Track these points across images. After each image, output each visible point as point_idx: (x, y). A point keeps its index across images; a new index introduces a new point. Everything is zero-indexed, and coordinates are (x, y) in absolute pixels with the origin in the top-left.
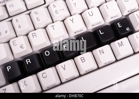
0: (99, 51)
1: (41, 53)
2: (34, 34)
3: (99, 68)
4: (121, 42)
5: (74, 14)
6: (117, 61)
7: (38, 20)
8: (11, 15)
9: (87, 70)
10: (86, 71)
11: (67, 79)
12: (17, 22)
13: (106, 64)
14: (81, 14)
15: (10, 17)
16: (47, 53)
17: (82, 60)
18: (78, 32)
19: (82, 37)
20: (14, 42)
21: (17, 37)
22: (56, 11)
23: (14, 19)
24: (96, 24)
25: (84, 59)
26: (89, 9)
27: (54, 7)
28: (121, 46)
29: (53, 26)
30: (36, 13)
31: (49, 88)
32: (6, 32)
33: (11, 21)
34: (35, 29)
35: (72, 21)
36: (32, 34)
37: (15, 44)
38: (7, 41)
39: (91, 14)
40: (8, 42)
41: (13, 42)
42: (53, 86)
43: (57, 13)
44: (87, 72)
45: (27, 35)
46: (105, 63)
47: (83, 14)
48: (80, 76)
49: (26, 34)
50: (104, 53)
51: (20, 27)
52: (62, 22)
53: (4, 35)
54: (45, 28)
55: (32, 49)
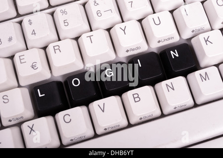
0: (167, 85)
1: (66, 82)
2: (57, 47)
3: (163, 115)
4: (206, 73)
5: (129, 20)
6: (196, 105)
7: (66, 24)
8: (21, 12)
9: (142, 117)
10: (141, 119)
11: (105, 129)
12: (31, 24)
13: (177, 109)
14: (140, 21)
15: (19, 15)
16: (76, 82)
17: (134, 98)
18: (133, 50)
19: (139, 60)
20: (21, 58)
21: (27, 49)
22: (98, 12)
23: (26, 20)
24: (164, 40)
25: (138, 97)
26: (154, 13)
27: (96, 4)
28: (205, 80)
29: (90, 37)
30: (64, 12)
31: (74, 141)
32: (10, 39)
33: (20, 23)
34: (59, 40)
35: (124, 31)
36: (54, 47)
37: (22, 61)
38: (9, 55)
39: (157, 22)
40: (12, 57)
41: (20, 56)
42: (80, 140)
43: (99, 15)
44: (143, 120)
45: (45, 48)
46: (175, 108)
47: (143, 22)
48: (130, 126)
49: (43, 46)
50: (173, 89)
51: (34, 33)
52: (107, 32)
53: (5, 44)
54: (77, 39)
55: (51, 72)
